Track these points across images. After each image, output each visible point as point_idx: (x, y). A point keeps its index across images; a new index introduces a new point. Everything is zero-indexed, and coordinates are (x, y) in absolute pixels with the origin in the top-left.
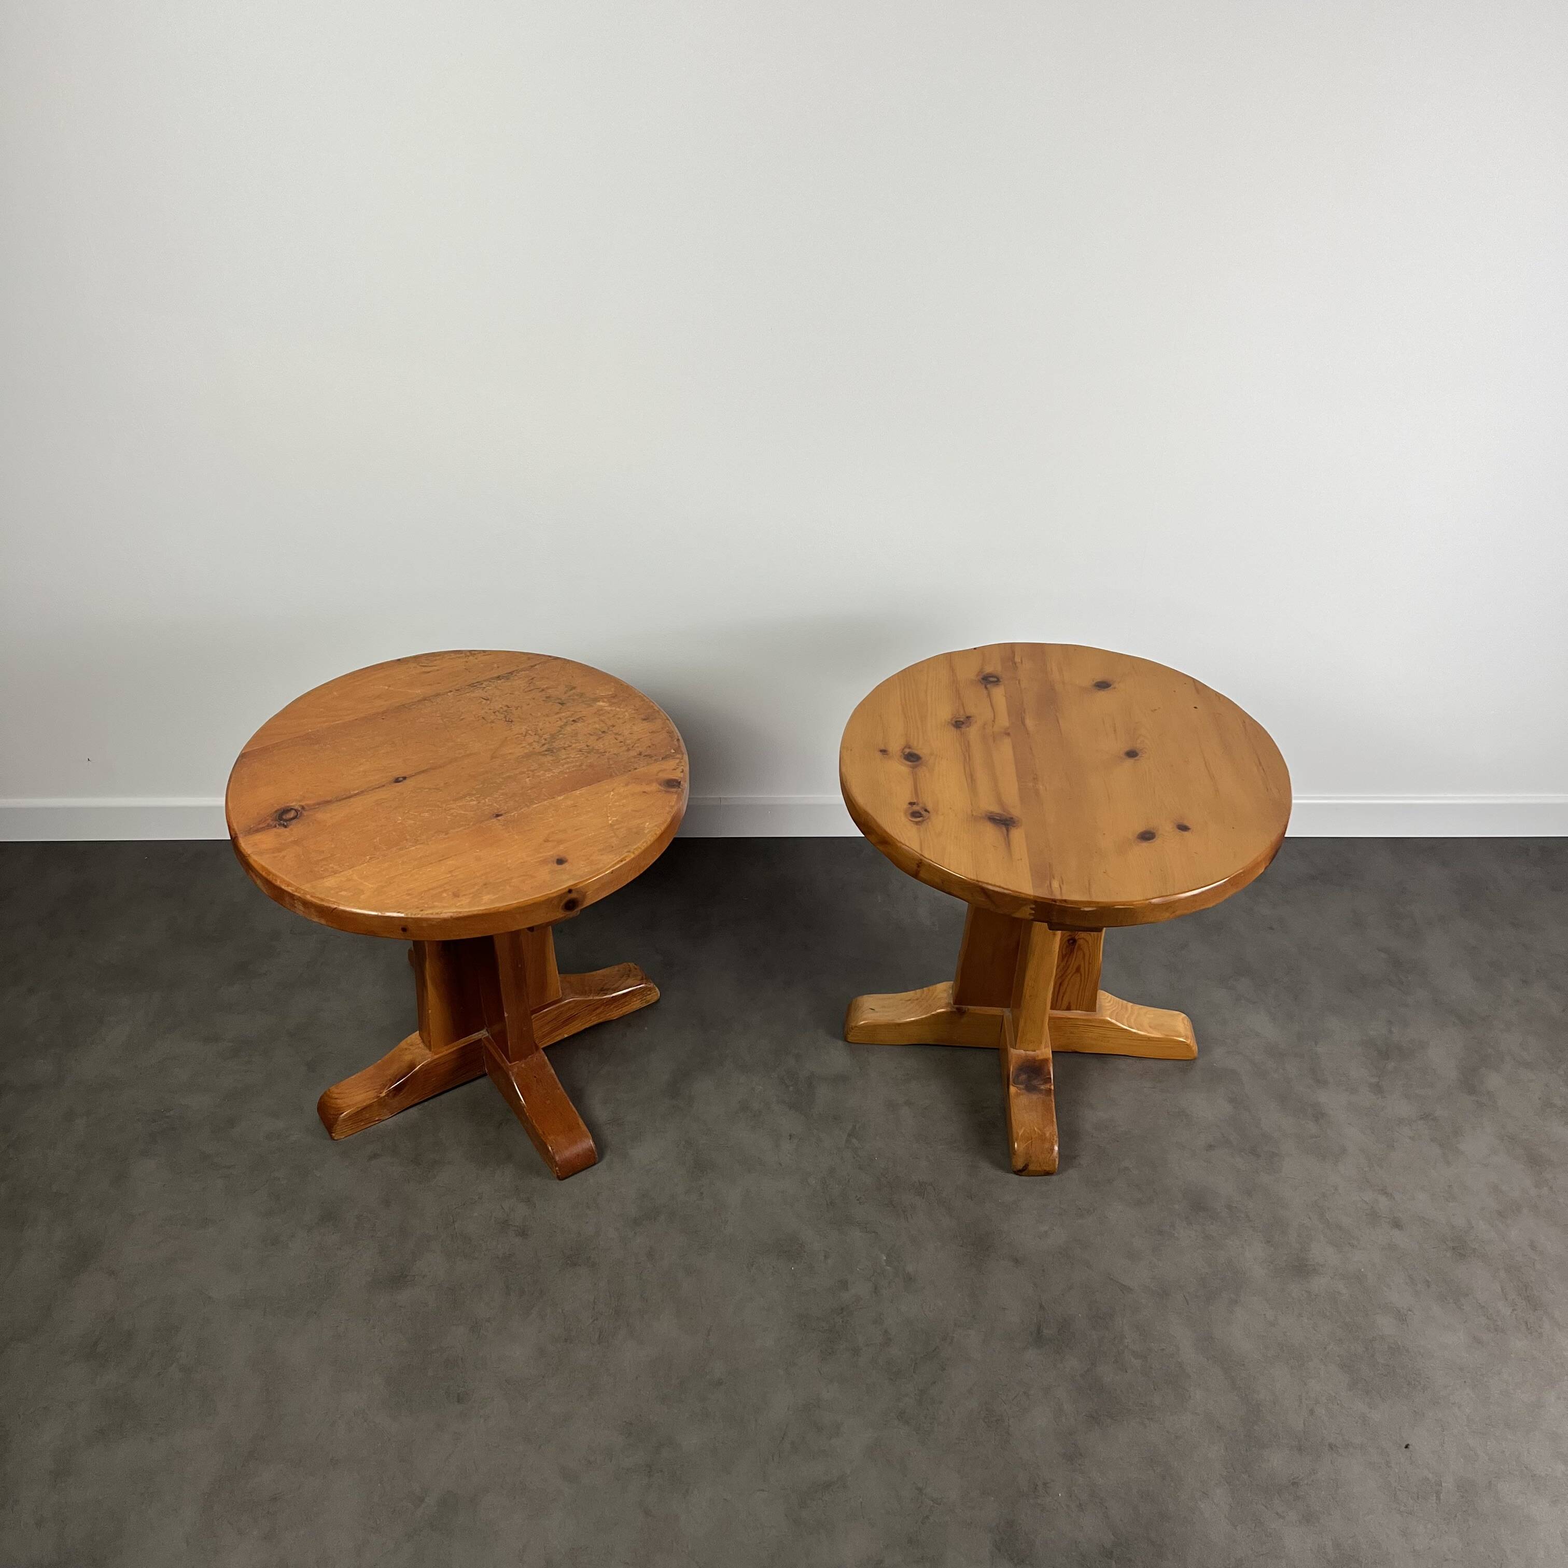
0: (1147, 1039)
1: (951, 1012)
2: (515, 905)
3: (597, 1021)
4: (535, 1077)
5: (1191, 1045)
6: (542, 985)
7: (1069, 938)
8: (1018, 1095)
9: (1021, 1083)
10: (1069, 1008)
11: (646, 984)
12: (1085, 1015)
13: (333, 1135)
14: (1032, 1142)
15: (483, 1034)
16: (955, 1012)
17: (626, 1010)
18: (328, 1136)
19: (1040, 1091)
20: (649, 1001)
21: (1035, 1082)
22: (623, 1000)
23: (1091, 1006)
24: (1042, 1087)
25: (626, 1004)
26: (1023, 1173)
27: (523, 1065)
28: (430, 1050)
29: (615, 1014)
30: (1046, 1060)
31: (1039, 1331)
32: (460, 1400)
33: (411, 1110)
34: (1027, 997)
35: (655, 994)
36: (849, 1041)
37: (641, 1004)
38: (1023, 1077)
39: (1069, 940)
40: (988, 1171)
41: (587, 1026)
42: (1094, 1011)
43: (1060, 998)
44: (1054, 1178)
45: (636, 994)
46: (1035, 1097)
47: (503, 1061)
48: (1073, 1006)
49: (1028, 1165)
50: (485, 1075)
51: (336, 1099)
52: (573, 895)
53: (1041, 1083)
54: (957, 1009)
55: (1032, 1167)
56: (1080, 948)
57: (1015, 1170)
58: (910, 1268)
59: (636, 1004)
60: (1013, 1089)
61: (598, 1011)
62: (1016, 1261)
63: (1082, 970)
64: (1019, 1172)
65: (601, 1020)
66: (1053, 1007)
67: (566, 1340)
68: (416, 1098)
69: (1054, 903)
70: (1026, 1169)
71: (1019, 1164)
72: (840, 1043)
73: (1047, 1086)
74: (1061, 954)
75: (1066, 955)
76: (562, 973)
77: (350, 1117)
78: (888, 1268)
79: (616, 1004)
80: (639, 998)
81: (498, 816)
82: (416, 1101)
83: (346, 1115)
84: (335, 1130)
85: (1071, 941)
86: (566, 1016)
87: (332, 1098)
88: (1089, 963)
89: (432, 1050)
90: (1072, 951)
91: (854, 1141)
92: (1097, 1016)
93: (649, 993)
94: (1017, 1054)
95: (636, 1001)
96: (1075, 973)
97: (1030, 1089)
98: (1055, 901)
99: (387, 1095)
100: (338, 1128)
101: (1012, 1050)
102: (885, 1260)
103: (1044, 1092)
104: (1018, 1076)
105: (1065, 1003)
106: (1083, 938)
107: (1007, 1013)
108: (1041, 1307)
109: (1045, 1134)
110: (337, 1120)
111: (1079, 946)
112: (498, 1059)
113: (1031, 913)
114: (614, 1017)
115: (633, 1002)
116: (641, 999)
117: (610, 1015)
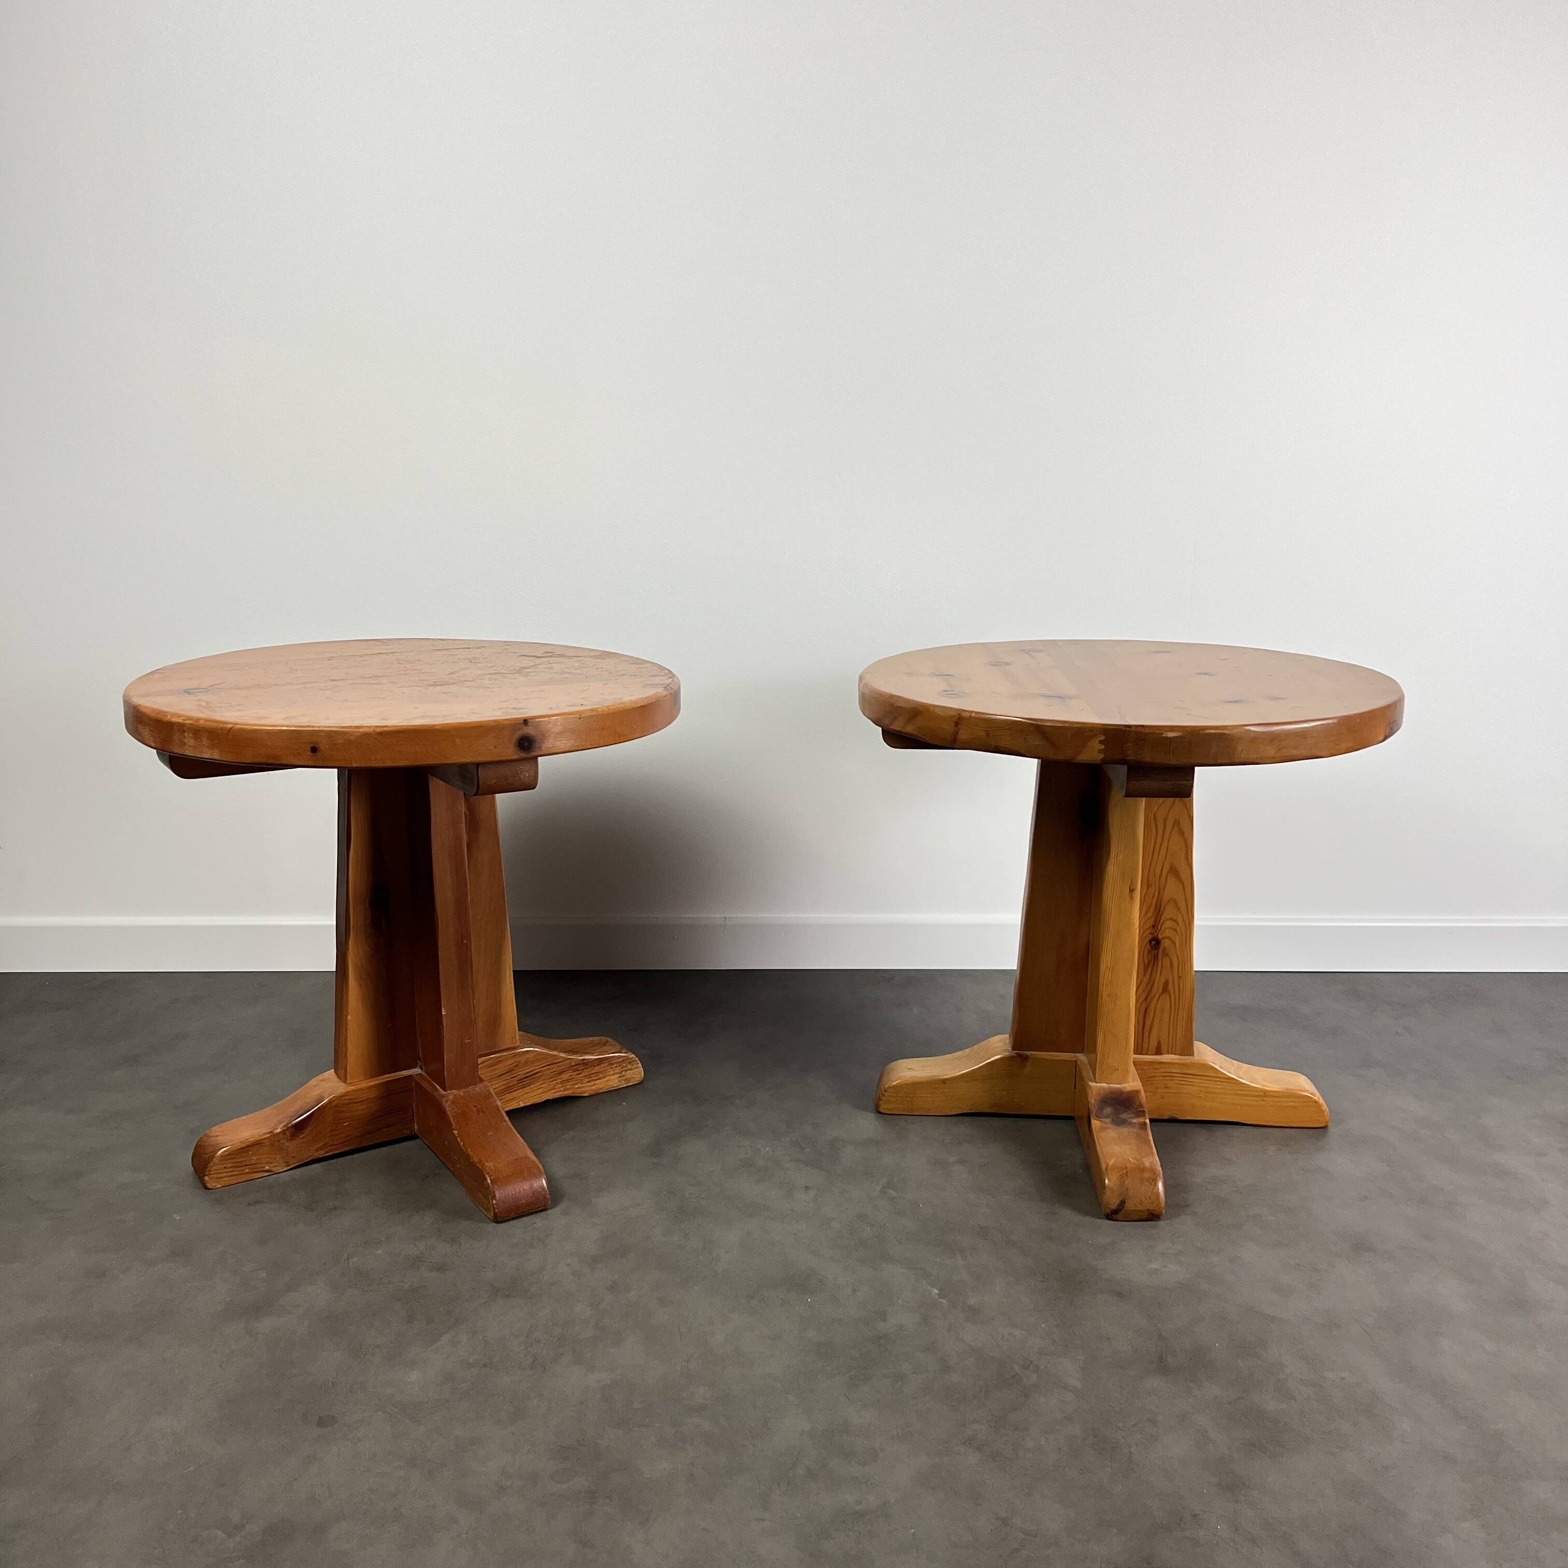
0: (1262, 1094)
1: (1010, 1058)
3: (561, 1093)
4: (476, 1106)
5: (1321, 1102)
6: (495, 1021)
7: (1151, 937)
8: (1103, 1129)
9: (1107, 1117)
10: (1158, 1052)
11: (626, 1053)
12: (1180, 1059)
13: (207, 1178)
14: (1127, 1171)
15: (417, 1071)
16: (1014, 1057)
17: (600, 1086)
18: (200, 1185)
19: (1131, 1124)
20: (629, 1080)
21: (1124, 1116)
22: (597, 1069)
23: (1188, 1050)
24: (1134, 1121)
25: (601, 1076)
26: (1119, 1216)
27: (462, 1093)
28: (345, 1082)
29: (587, 1088)
30: (1137, 1092)
31: (1161, 1358)
32: (321, 1423)
33: (313, 1166)
34: (1105, 996)
35: (637, 1073)
36: (881, 1111)
37: (619, 1081)
38: (1108, 1110)
39: (1150, 941)
40: (1068, 1215)
41: (550, 1096)
42: (1191, 1055)
43: (1146, 1034)
44: (1161, 1223)
45: (613, 1064)
46: (1125, 1131)
47: (437, 1090)
48: (1164, 1047)
49: (1124, 1202)
50: (413, 1137)
51: (217, 1136)
52: (529, 730)
53: (1133, 1116)
54: (1016, 1053)
55: (1130, 1206)
56: (1165, 954)
57: (1108, 1211)
58: (972, 1301)
59: (612, 1081)
60: (1095, 1123)
61: (565, 1076)
62: (1120, 1295)
63: (1170, 987)
64: (1113, 1215)
65: (567, 1093)
66: (1139, 1050)
67: (485, 1366)
68: (321, 1148)
69: (1128, 729)
70: (1123, 1207)
71: (1112, 1201)
72: (871, 1116)
73: (1142, 1120)
74: (1142, 959)
75: (1149, 963)
77: (230, 1155)
78: (944, 1301)
79: (586, 1073)
80: (618, 1070)
82: (321, 1154)
83: (225, 1151)
84: (210, 1171)
85: (1153, 943)
86: (522, 1072)
87: (210, 1137)
88: (1179, 977)
89: (348, 1082)
90: (1156, 958)
91: (891, 1191)
92: (1196, 1058)
93: (630, 1067)
94: (1097, 1087)
95: (613, 1075)
96: (1162, 992)
97: (1119, 1122)
98: (1130, 726)
99: (283, 1132)
100: (214, 1167)
101: (1091, 1083)
102: (938, 1294)
103: (1137, 1126)
104: (1101, 1109)
105: (1154, 1044)
106: (1169, 938)
107: (1081, 1057)
108: (1160, 1336)
109: (1143, 1164)
110: (213, 1157)
111: (1164, 949)
112: (429, 1089)
113: (1100, 751)
114: (584, 1092)
115: (610, 1075)
116: (620, 1075)
117: (579, 1088)
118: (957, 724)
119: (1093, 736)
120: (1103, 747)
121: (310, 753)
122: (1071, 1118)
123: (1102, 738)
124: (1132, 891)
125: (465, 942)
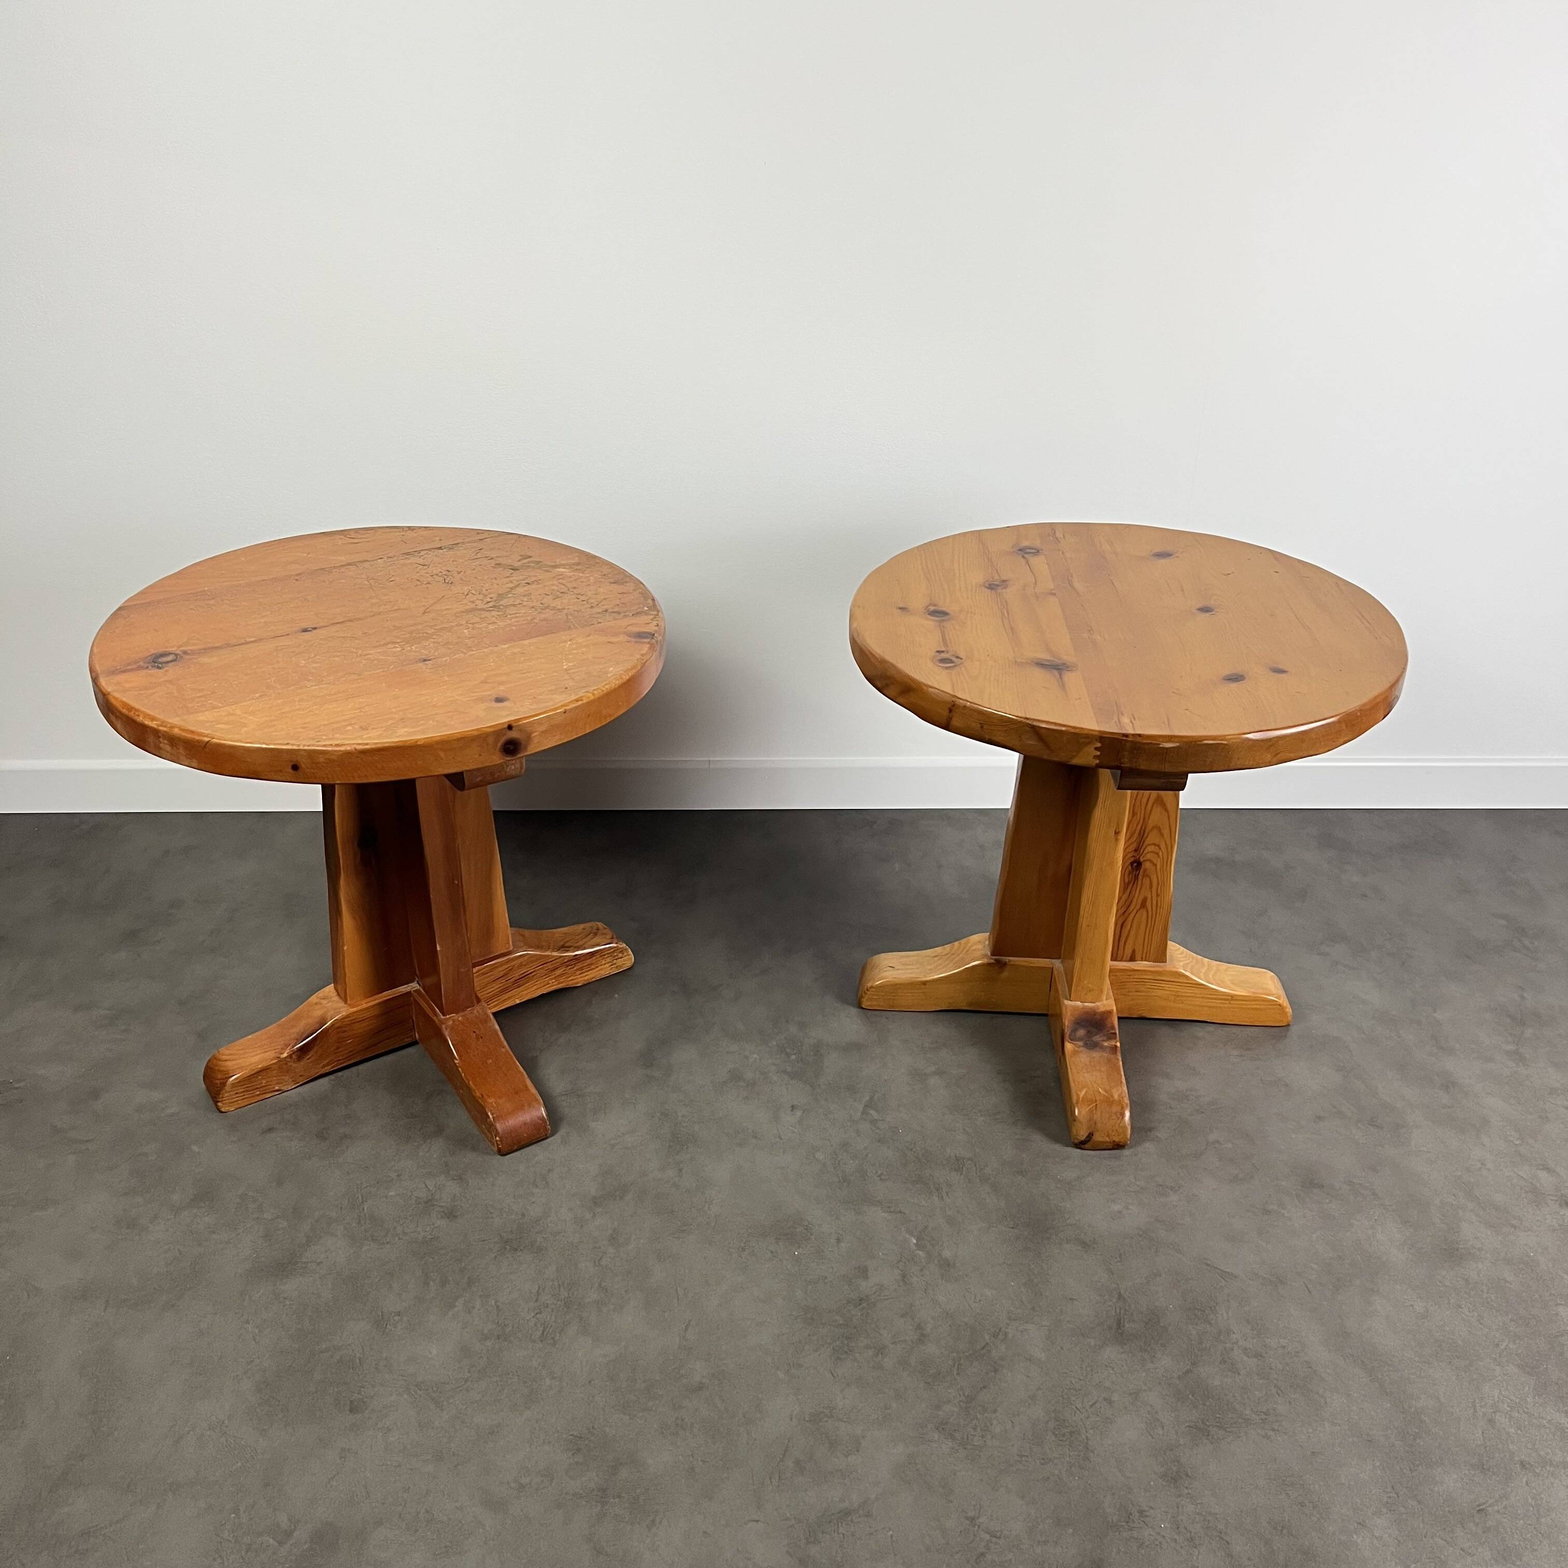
0: (1230, 998)
1: (989, 964)
2: (439, 738)
3: (554, 987)
4: (475, 1032)
5: (1285, 1005)
6: (488, 932)
7: (1132, 859)
8: (1075, 1053)
9: (1080, 1039)
10: (1132, 959)
11: (617, 943)
12: (1154, 967)
13: (220, 1104)
14: (1096, 1105)
15: (414, 986)
16: (993, 963)
17: (592, 976)
18: (214, 1108)
19: (1103, 1048)
20: (621, 967)
21: (1097, 1038)
22: (589, 961)
23: (1161, 957)
24: (1106, 1044)
25: (593, 967)
26: (1087, 1146)
27: (460, 1019)
28: (346, 1002)
29: (579, 979)
30: (1110, 1012)
31: (1119, 1324)
32: (353, 1410)
33: (321, 1081)
34: (1084, 926)
35: (628, 960)
36: (864, 1006)
37: (611, 969)
38: (1081, 1032)
39: (1132, 864)
40: (1040, 1142)
41: (545, 991)
42: (1163, 962)
43: (1122, 943)
44: (1126, 1152)
45: (604, 955)
46: (1096, 1054)
47: (436, 1014)
48: (1138, 956)
49: (1093, 1135)
50: (414, 1043)
51: (226, 1061)
52: (513, 734)
53: (1105, 1038)
54: (996, 960)
55: (1098, 1137)
56: (1146, 875)
57: (1076, 1141)
58: (947, 1254)
59: (604, 969)
60: (1069, 1046)
61: (558, 972)
62: (1085, 1245)
63: (1148, 904)
64: (1080, 1145)
65: (560, 986)
66: (1114, 958)
67: (498, 1337)
68: (328, 1064)
69: (1124, 738)
70: (1091, 1138)
71: (1082, 1135)
72: (854, 1011)
73: (1113, 1043)
74: (1123, 882)
75: (1129, 882)
76: (515, 927)
77: (241, 1082)
78: (920, 1253)
79: (580, 965)
80: (608, 960)
81: (425, 660)
82: (327, 1069)
83: (235, 1079)
84: (223, 1098)
85: (1135, 864)
86: (516, 975)
87: (220, 1060)
88: (1158, 895)
89: (349, 1002)
90: (1136, 877)
91: (872, 1112)
92: (1168, 966)
93: (620, 955)
94: (1072, 1006)
95: (605, 964)
96: (1140, 908)
97: (1092, 1045)
98: (1126, 735)
99: (290, 1056)
100: (226, 1094)
101: (1066, 1002)
102: (915, 1244)
103: (1108, 1050)
104: (1074, 1031)
105: (1128, 952)
106: (1149, 860)
107: (1057, 964)
108: (1120, 1296)
109: (1112, 1096)
110: (224, 1084)
111: (1145, 870)
112: (428, 1011)
113: (1095, 757)
114: (578, 983)
115: (601, 965)
116: (611, 964)
117: (572, 980)
118: (951, 711)
119: (1089, 743)
120: (1098, 753)
121: (291, 771)
122: (1046, 1015)
123: (1099, 745)
124: (1117, 833)
125: (456, 882)
